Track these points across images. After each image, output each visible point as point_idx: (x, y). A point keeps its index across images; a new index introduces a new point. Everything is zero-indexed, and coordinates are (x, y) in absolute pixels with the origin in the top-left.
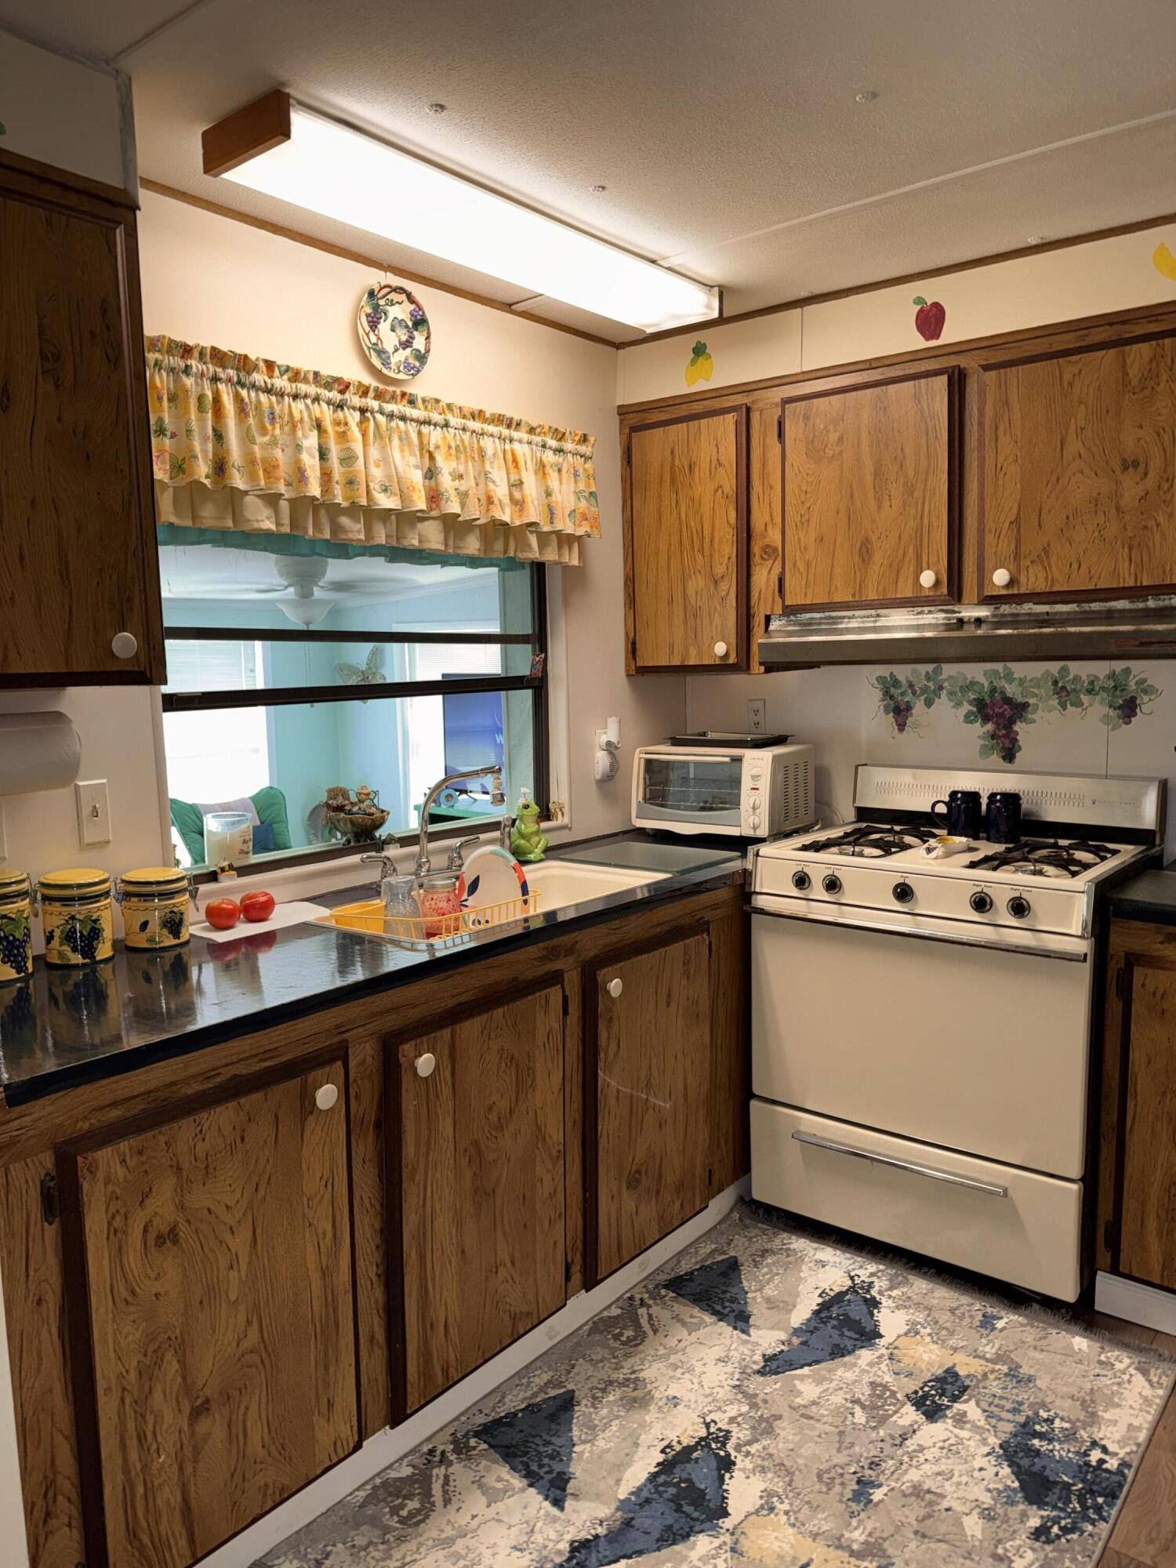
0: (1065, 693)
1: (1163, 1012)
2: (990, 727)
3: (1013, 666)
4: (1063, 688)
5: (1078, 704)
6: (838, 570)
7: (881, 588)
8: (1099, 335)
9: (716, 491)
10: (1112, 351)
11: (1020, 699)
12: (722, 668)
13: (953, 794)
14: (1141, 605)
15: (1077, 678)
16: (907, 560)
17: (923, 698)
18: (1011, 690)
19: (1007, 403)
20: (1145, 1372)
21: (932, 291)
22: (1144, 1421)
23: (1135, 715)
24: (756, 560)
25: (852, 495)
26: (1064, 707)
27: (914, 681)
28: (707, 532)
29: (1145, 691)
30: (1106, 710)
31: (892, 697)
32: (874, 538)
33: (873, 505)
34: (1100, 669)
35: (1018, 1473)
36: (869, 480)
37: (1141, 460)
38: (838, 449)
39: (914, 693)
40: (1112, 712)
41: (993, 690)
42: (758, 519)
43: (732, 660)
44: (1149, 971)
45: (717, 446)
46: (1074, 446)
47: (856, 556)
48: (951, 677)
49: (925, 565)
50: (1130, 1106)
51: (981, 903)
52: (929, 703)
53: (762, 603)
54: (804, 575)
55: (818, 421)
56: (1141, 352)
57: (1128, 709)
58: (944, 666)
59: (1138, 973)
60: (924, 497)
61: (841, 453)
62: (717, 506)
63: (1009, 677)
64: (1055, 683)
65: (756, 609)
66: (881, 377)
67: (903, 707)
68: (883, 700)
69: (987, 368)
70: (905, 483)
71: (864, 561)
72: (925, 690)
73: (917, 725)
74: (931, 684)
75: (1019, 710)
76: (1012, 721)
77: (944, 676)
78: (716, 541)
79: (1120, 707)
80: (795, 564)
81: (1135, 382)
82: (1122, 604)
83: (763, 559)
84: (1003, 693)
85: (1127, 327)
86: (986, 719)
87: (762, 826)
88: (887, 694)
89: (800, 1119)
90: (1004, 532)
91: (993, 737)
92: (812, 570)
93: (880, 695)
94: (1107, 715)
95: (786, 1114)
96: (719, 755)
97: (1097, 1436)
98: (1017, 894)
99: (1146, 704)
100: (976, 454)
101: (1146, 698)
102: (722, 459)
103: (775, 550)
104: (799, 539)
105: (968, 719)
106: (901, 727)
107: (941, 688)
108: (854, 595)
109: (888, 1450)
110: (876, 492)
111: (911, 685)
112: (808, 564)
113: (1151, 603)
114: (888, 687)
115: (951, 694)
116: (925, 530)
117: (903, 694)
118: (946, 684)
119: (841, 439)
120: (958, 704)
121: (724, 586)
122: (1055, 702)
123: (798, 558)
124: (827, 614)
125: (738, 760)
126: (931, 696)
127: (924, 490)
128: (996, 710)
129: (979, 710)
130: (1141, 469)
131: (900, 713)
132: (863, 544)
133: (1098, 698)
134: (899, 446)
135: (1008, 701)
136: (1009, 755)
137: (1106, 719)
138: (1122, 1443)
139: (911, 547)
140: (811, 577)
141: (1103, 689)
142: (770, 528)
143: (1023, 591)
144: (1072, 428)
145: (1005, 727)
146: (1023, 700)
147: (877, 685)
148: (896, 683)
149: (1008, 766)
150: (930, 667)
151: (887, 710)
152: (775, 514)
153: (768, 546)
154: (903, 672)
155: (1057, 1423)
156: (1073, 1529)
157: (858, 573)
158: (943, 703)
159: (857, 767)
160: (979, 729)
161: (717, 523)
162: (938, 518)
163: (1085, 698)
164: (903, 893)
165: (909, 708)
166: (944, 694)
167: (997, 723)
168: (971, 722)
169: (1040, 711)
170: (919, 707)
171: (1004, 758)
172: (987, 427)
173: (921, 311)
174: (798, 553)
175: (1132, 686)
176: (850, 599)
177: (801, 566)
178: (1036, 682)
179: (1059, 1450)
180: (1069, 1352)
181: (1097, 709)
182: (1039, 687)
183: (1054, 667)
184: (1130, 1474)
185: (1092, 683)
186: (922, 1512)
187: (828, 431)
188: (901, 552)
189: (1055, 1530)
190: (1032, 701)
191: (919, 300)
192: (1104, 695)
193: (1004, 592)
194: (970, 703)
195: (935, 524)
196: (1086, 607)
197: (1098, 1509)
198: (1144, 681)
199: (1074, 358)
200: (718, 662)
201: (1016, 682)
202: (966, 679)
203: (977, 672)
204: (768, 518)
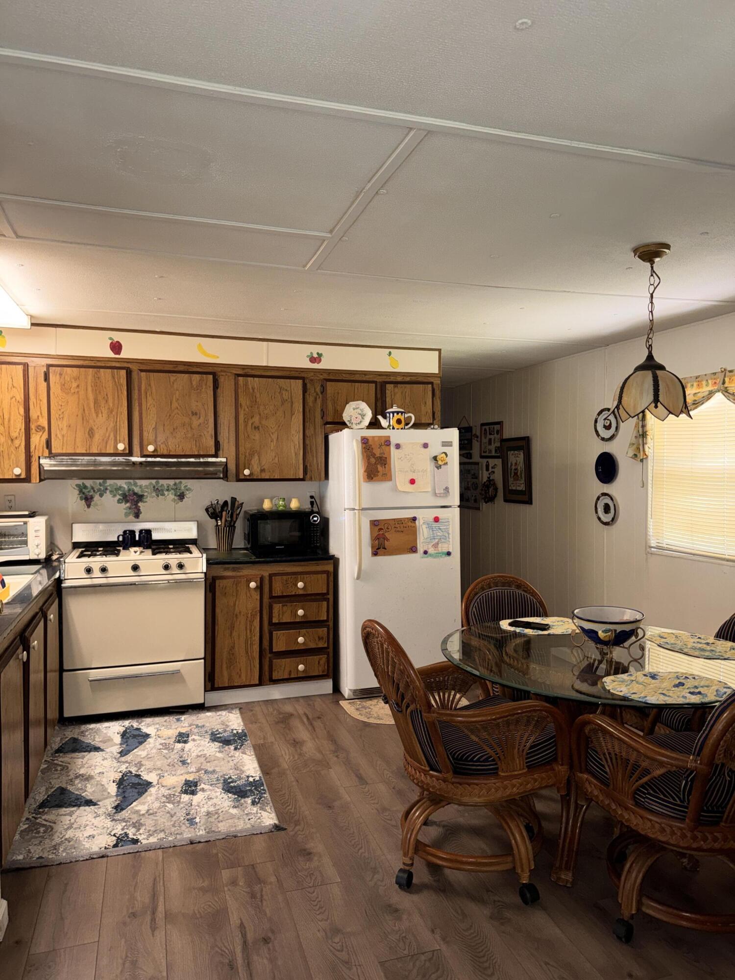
0: (159, 491)
1: (225, 593)
2: (128, 505)
3: (137, 481)
4: (157, 489)
5: (163, 495)
6: (78, 440)
7: (99, 448)
8: (181, 368)
9: (12, 398)
10: (187, 375)
11: (140, 493)
12: (17, 480)
13: (125, 532)
14: (198, 460)
15: (162, 485)
16: (110, 438)
17: (98, 493)
18: (137, 490)
19: (150, 385)
20: (232, 713)
21: (117, 337)
22: (240, 720)
23: (184, 498)
24: (33, 431)
25: (84, 410)
26: (158, 496)
27: (94, 486)
28: (6, 417)
29: (187, 490)
30: (173, 497)
31: (84, 493)
32: (95, 428)
33: (94, 415)
34: (171, 482)
35: (220, 742)
36: (92, 405)
37: (198, 413)
38: (76, 390)
39: (94, 491)
40: (176, 498)
41: (129, 490)
42: (34, 414)
43: (23, 476)
44: (221, 581)
45: (12, 378)
46: (175, 405)
47: (87, 435)
48: (110, 485)
49: (118, 441)
50: (216, 628)
51: (167, 567)
52: (101, 495)
53: (36, 451)
54: (62, 441)
55: (66, 377)
56: (196, 378)
57: (181, 497)
58: (108, 481)
59: (217, 582)
60: (117, 415)
61: (78, 392)
62: (12, 405)
63: (136, 485)
64: (154, 487)
65: (33, 453)
66: (95, 365)
67: (89, 497)
68: (79, 494)
69: (142, 371)
70: (109, 408)
71: (90, 437)
72: (99, 490)
73: (96, 505)
74: (102, 488)
75: (140, 498)
76: (137, 502)
77: (108, 484)
78: (12, 422)
79: (179, 496)
80: (56, 435)
81: (195, 386)
82: (192, 460)
83: (37, 431)
84: (133, 491)
85: (190, 367)
86: (127, 501)
87: (42, 554)
88: (81, 491)
89: (89, 673)
90: (151, 431)
91: (130, 508)
92: (65, 439)
93: (78, 492)
94: (174, 499)
95: (82, 673)
96: (19, 522)
97: (232, 728)
98: (179, 561)
99: (188, 495)
100: (137, 401)
101: (188, 492)
102: (15, 385)
103: (43, 428)
104: (58, 425)
105: (119, 501)
106: (89, 506)
107: (107, 489)
108: (86, 451)
109: (181, 754)
110: (95, 410)
111: (93, 488)
112: (63, 436)
113: (202, 460)
114: (82, 489)
115: (111, 492)
116: (118, 428)
117: (89, 492)
118: (108, 488)
119: (78, 386)
120: (114, 496)
121: (17, 442)
122: (154, 494)
123: (58, 433)
124: (70, 457)
125: (25, 523)
126: (102, 492)
127: (117, 413)
128: (131, 498)
129: (123, 498)
130: (198, 416)
131: (88, 500)
132: (90, 430)
133: (170, 492)
134: (105, 393)
135: (135, 494)
136: (137, 515)
137: (174, 500)
138: (239, 726)
139: (112, 434)
140: (65, 441)
141: (172, 489)
142: (40, 418)
143: (159, 453)
144: (174, 400)
145: (135, 505)
146: (142, 494)
147: (76, 487)
148: (85, 487)
149: (137, 520)
150: (101, 481)
151: (81, 499)
152: (43, 412)
153: (39, 426)
154: (88, 483)
155: (220, 730)
156: (243, 745)
157: (88, 442)
158: (108, 495)
159: (72, 524)
160: (124, 506)
161: (12, 414)
162: (123, 423)
163: (166, 493)
164: (135, 568)
165: (92, 498)
166: (108, 492)
167: (131, 503)
168: (121, 503)
169: (148, 498)
170: (97, 497)
171: (135, 517)
172: (143, 391)
173: (111, 343)
174: (58, 431)
175: (183, 488)
176: (85, 452)
177: (59, 436)
178: (146, 487)
179: (226, 734)
180: (208, 717)
181: (170, 496)
182: (147, 488)
183: (154, 481)
184: (246, 731)
185: (168, 487)
186: (204, 759)
187: (72, 382)
188: (107, 435)
189: (239, 747)
190: (146, 494)
191: (111, 339)
192: (173, 491)
193: (152, 454)
194: (119, 495)
195: (122, 425)
196: (180, 460)
197: (245, 739)
198: (187, 486)
199: (174, 374)
200: (14, 477)
201: (139, 487)
202: (117, 485)
203: (123, 483)
204: (39, 414)
